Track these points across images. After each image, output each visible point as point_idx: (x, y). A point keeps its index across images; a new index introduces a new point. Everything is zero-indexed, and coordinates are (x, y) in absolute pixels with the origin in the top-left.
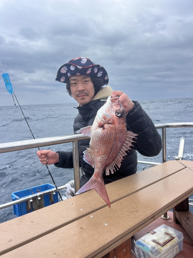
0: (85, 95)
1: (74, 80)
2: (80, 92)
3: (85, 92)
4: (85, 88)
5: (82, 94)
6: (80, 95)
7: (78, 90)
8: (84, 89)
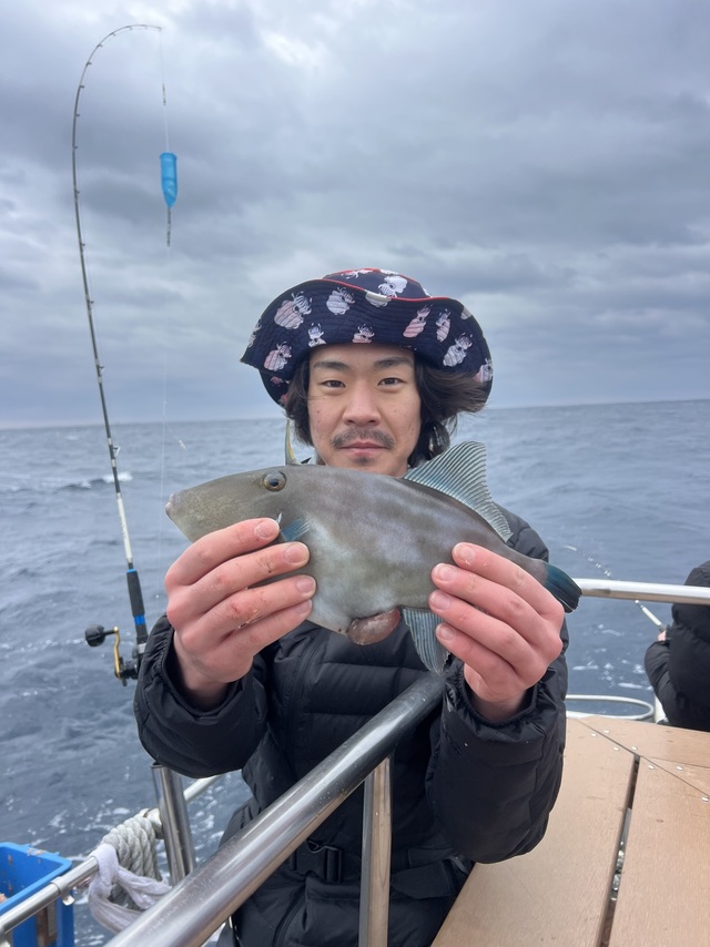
0: (378, 444)
1: (333, 365)
2: (353, 427)
3: (381, 428)
4: (380, 411)
5: (362, 437)
6: (353, 442)
7: (347, 415)
8: (376, 415)
